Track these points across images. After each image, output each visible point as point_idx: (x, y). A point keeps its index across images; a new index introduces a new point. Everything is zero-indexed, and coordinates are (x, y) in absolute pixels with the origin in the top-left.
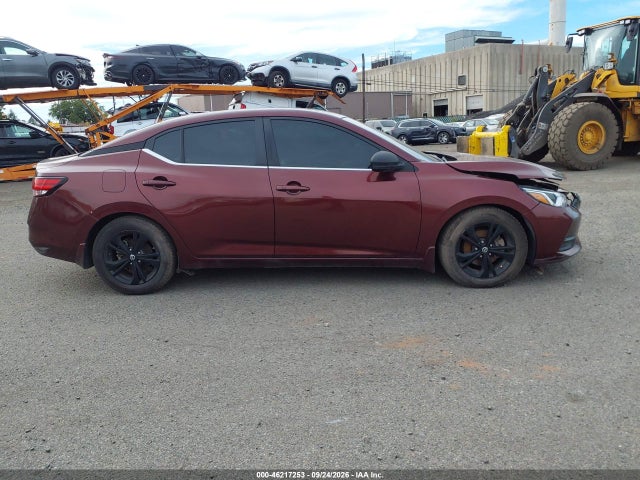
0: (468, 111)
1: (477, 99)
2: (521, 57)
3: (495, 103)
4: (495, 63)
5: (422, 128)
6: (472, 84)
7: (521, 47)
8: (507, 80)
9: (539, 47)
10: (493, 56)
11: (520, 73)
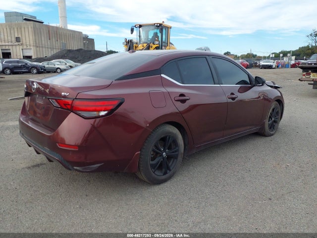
0: (24, 56)
1: (28, 51)
2: (49, 31)
3: (39, 53)
4: (36, 32)
5: (20, 64)
6: (24, 41)
7: (48, 26)
8: (43, 42)
9: (57, 28)
10: (34, 28)
11: (50, 39)
